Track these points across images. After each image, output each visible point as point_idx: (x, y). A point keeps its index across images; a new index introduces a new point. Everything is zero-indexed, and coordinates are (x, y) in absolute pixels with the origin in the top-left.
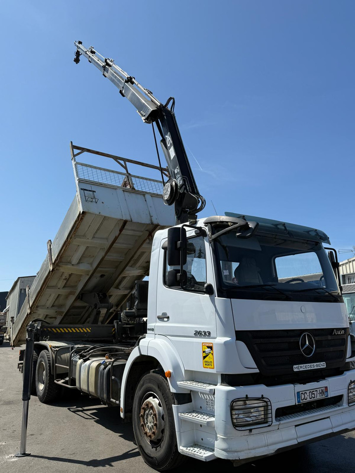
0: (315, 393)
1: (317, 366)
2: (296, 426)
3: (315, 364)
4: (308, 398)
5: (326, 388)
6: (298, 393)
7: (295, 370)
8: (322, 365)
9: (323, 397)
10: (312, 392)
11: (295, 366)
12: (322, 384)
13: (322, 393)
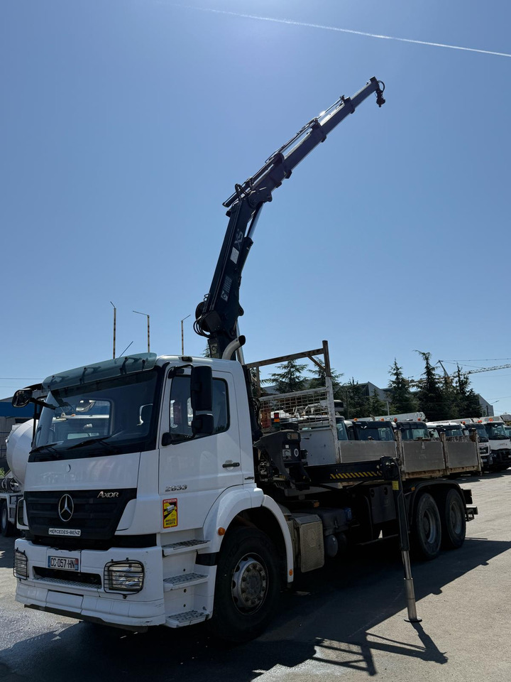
0: (64, 562)
1: (71, 532)
2: (49, 590)
3: (69, 530)
4: (56, 565)
5: (77, 560)
6: (49, 557)
7: (50, 533)
8: (77, 533)
9: (73, 569)
10: (61, 559)
11: (50, 529)
12: (75, 554)
13: (71, 564)
